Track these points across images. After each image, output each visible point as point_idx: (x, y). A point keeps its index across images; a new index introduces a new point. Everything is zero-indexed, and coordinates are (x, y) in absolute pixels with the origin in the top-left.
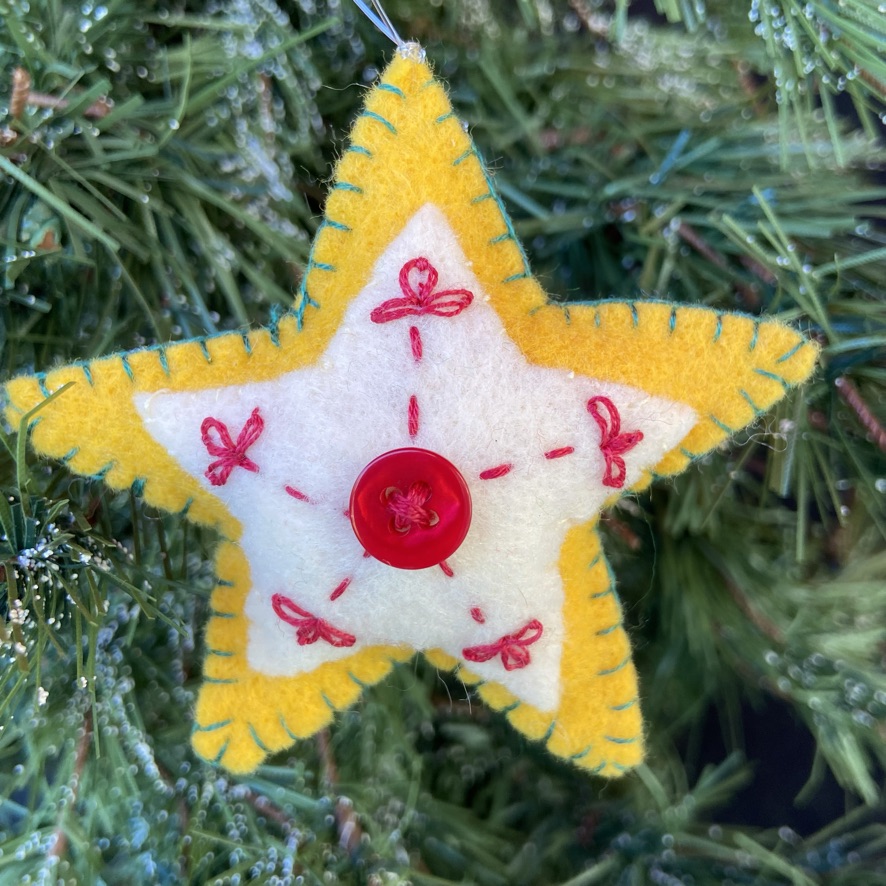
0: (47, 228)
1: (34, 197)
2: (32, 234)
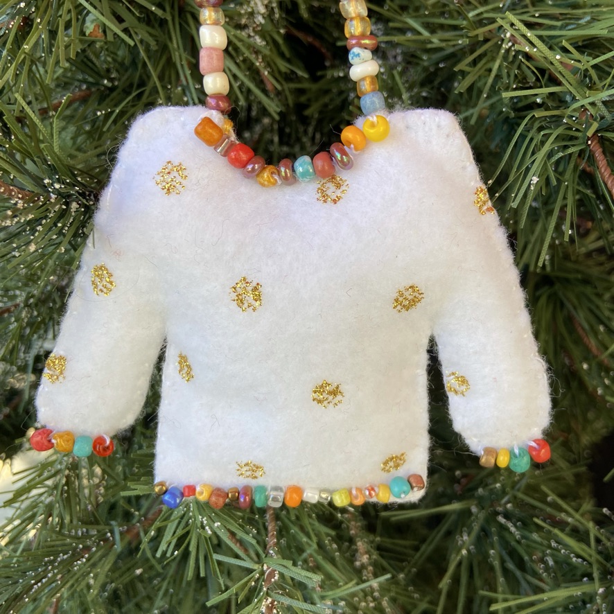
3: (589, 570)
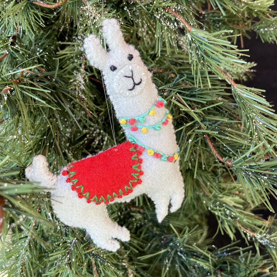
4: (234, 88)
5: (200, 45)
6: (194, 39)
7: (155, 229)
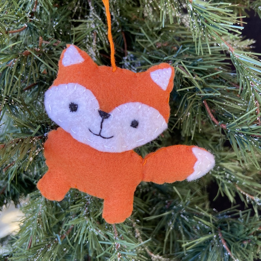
0: (44, 69)
1: (42, 63)
2: (42, 70)
3: (211, 230)
4: (232, 53)
5: (200, 13)
6: (195, 9)
7: (159, 194)
